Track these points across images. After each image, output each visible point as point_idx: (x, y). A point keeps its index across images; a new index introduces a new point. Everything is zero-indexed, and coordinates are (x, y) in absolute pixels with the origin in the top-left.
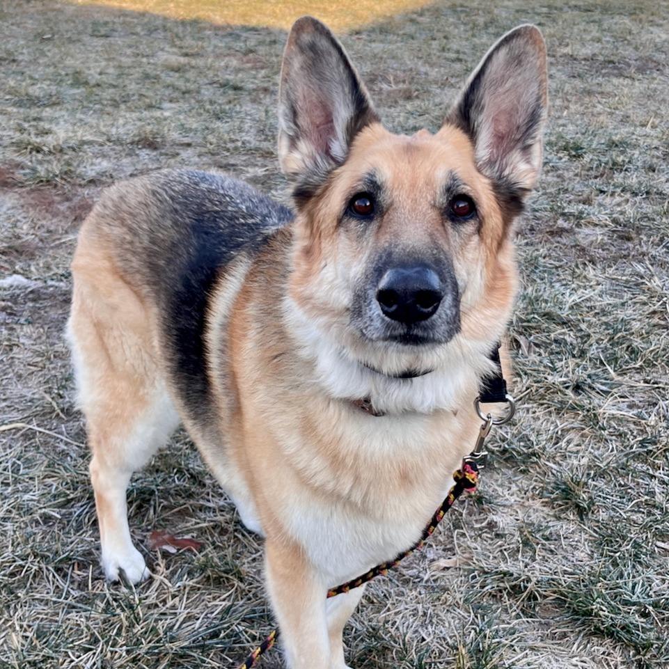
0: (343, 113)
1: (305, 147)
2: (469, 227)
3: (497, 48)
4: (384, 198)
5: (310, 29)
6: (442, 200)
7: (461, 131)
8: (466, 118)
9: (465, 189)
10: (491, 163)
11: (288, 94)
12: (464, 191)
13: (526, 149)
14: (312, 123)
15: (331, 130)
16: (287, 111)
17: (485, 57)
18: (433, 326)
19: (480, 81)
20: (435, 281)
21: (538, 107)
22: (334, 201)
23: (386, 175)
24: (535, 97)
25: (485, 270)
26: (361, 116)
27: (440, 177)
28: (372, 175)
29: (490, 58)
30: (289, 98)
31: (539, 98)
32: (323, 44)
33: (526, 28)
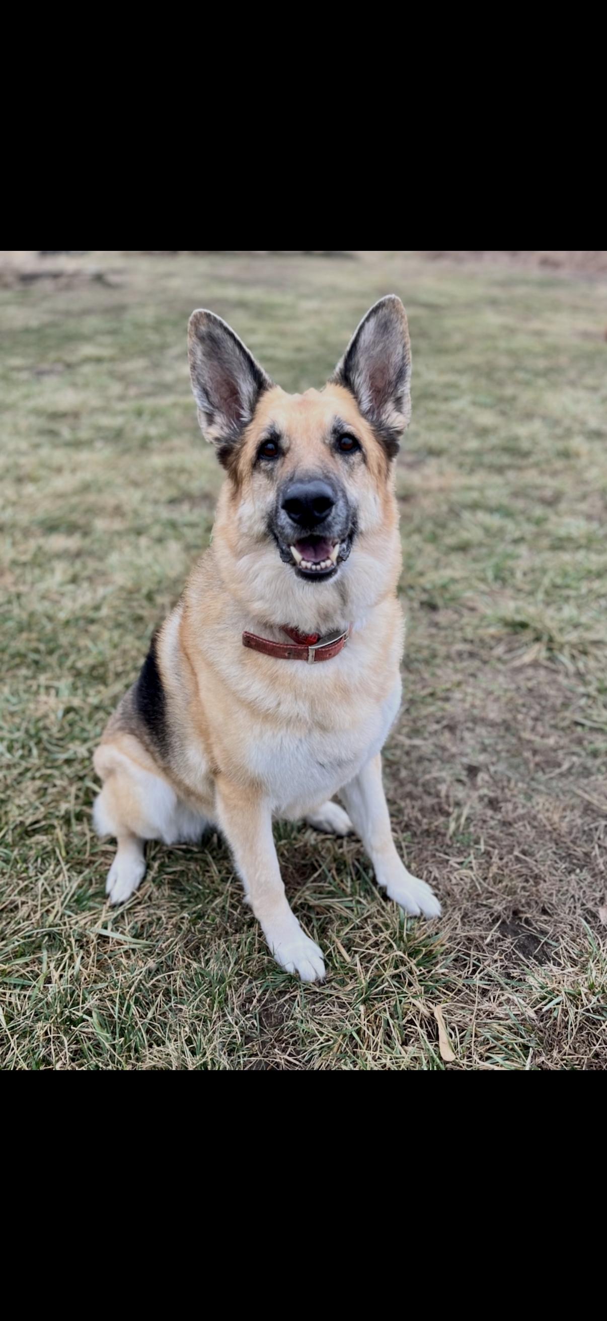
0: (246, 387)
1: (219, 419)
2: (356, 457)
3: (367, 319)
4: (284, 443)
5: (205, 321)
6: (330, 439)
7: (342, 387)
8: (346, 379)
9: (348, 428)
10: (371, 411)
11: (198, 380)
12: (349, 431)
13: (398, 402)
14: (221, 398)
15: (237, 401)
16: (200, 393)
17: (358, 327)
18: (329, 526)
19: (356, 348)
20: (328, 491)
21: (404, 365)
22: (249, 451)
23: (282, 426)
24: (400, 358)
25: (377, 496)
26: (261, 386)
27: (328, 422)
28: (272, 427)
29: (362, 327)
30: (199, 383)
31: (404, 358)
32: (218, 332)
33: (389, 300)
